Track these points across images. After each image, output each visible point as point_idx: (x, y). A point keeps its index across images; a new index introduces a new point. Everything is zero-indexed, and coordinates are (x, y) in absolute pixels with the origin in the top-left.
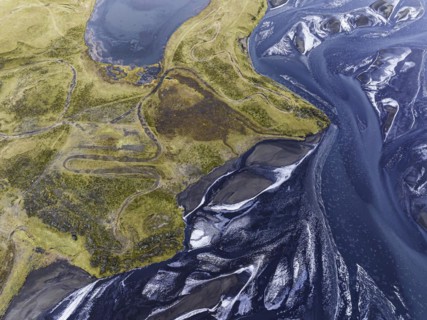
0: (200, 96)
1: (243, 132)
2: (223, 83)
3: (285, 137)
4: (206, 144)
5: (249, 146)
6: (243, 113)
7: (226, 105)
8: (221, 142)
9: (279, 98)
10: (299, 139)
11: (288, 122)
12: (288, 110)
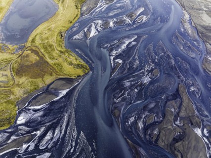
0: (38, 58)
1: (51, 75)
2: (49, 53)
3: (69, 77)
4: (34, 80)
5: (52, 81)
6: (54, 66)
7: (48, 63)
8: (41, 79)
9: (69, 60)
10: (74, 78)
11: (70, 70)
12: (71, 65)
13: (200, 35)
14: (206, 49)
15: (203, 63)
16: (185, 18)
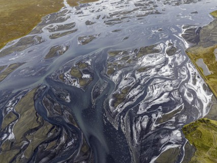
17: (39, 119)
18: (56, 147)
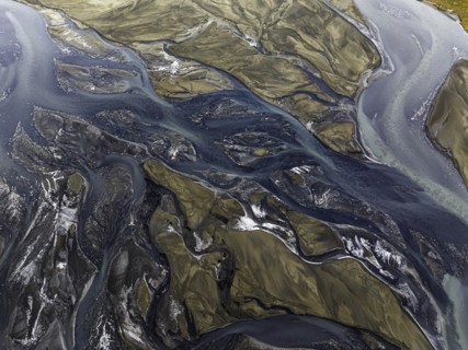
13: (109, 36)
14: (140, 55)
15: (155, 88)
16: (54, 23)
17: (258, 309)
18: (128, 303)
